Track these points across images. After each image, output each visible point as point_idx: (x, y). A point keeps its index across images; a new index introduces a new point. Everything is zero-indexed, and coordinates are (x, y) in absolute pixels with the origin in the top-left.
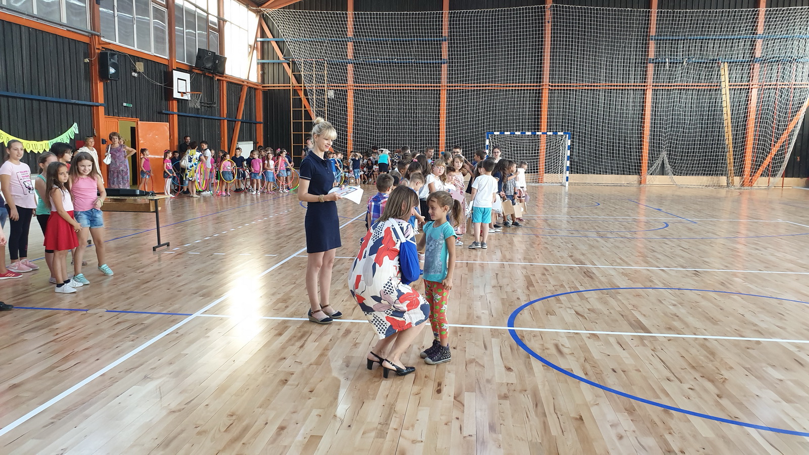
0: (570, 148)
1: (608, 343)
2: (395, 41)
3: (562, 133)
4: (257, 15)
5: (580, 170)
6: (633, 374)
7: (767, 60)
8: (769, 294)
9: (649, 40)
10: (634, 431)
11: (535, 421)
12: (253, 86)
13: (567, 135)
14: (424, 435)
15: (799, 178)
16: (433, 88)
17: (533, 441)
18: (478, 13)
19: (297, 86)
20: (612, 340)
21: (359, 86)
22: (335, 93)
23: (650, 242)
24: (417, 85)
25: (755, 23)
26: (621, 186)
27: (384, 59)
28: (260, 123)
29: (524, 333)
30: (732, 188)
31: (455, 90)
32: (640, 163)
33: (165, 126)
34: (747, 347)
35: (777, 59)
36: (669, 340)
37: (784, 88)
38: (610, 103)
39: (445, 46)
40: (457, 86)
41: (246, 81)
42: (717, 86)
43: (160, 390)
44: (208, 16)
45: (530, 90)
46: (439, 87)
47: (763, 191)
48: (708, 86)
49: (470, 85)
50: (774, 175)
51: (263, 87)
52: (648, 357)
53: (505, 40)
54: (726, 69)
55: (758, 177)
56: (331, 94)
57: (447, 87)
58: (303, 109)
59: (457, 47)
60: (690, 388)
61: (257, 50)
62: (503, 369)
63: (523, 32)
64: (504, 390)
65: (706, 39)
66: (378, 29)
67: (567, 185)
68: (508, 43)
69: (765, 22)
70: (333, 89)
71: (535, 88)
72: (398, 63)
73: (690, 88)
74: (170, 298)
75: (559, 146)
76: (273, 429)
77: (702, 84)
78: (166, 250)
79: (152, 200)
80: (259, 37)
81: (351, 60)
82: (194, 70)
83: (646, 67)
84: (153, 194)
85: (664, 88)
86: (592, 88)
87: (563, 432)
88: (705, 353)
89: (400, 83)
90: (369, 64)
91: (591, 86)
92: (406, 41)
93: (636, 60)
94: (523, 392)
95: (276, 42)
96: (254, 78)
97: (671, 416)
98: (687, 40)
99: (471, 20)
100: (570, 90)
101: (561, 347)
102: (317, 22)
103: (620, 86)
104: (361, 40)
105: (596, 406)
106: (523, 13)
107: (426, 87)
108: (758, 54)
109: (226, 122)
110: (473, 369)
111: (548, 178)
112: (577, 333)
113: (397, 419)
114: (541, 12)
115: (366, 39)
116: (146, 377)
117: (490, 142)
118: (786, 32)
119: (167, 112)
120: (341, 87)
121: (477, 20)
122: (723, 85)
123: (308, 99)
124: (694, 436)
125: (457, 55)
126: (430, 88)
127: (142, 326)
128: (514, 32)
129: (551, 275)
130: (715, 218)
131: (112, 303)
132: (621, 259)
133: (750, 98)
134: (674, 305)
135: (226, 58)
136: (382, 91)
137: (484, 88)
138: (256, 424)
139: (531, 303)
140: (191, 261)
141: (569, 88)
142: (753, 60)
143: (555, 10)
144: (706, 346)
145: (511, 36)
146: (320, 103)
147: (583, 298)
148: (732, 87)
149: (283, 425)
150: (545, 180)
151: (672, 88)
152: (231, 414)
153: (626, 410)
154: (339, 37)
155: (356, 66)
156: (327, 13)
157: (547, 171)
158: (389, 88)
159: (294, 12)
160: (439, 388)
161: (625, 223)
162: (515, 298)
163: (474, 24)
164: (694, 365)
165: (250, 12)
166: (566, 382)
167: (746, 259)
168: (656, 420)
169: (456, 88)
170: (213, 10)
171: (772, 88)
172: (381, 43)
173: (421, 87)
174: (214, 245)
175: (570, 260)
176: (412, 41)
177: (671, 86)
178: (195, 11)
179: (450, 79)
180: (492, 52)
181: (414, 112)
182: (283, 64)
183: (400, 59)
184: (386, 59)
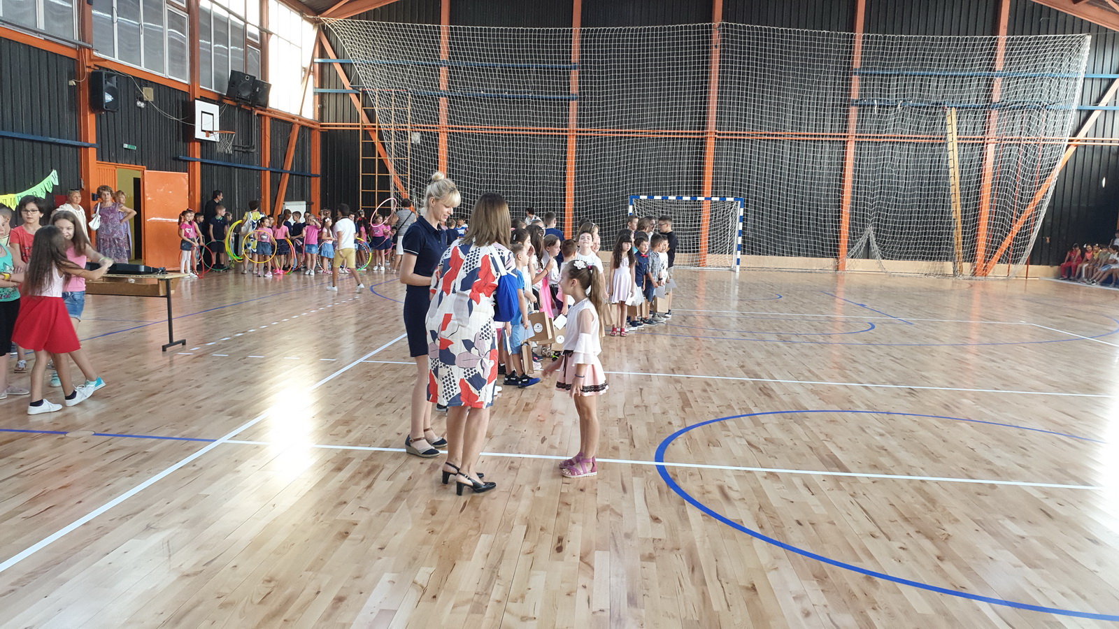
0: (743, 219)
1: (791, 486)
2: (505, 67)
3: (732, 199)
4: (314, 27)
5: (756, 250)
6: (825, 527)
7: (1008, 106)
8: (1007, 421)
9: (851, 74)
10: (825, 606)
11: (691, 592)
12: (307, 124)
13: (739, 202)
14: (538, 608)
15: (1049, 267)
16: (557, 134)
17: (688, 618)
18: (620, 32)
19: (369, 126)
20: (797, 482)
21: (456, 128)
22: (422, 137)
23: (850, 348)
24: (535, 128)
25: (992, 55)
26: (811, 272)
27: (490, 91)
28: (316, 176)
29: (678, 471)
30: (961, 278)
31: (587, 136)
32: (837, 242)
33: (183, 177)
34: (980, 492)
35: (1021, 105)
36: (873, 482)
37: (1030, 144)
38: (798, 160)
39: (574, 75)
40: (591, 132)
41: (297, 118)
42: (941, 139)
43: (168, 545)
44: (245, 26)
45: (690, 139)
46: (566, 132)
47: (1001, 283)
48: (930, 139)
49: (608, 130)
50: (1015, 262)
51: (322, 126)
52: (845, 505)
53: (656, 70)
54: (954, 116)
55: (995, 263)
56: (416, 138)
57: (577, 132)
58: (377, 158)
59: (591, 78)
60: (901, 548)
61: (314, 75)
62: (648, 520)
63: (682, 59)
64: (649, 549)
65: (927, 76)
66: (483, 49)
67: (738, 270)
68: (660, 75)
69: (1006, 55)
70: (419, 132)
71: (696, 136)
72: (510, 98)
73: (905, 141)
74: (185, 418)
75: (728, 216)
76: (326, 600)
77: (921, 136)
78: (180, 351)
79: (161, 279)
80: (318, 56)
81: (444, 91)
82: (225, 101)
83: (848, 111)
84: (164, 272)
85: (871, 140)
86: (774, 138)
87: (728, 606)
88: (923, 500)
89: (512, 125)
90: (470, 98)
91: (773, 135)
92: (521, 68)
93: (833, 101)
94: (675, 551)
95: (341, 64)
96: (310, 113)
97: (875, 584)
98: (902, 75)
99: (611, 41)
100: (744, 140)
101: (727, 490)
102: (397, 39)
103: (811, 136)
104: (459, 63)
105: (774, 572)
106: (682, 33)
107: (548, 131)
108: (996, 98)
109: (268, 173)
110: (607, 517)
111: (712, 259)
112: (749, 472)
113: (501, 588)
114: (707, 32)
115: (466, 64)
116: (148, 527)
117: (634, 209)
118: (1033, 69)
119: (185, 158)
120: (430, 128)
121: (619, 41)
122: (949, 137)
123: (383, 144)
124: (906, 613)
125: (591, 88)
126: (554, 133)
127: (145, 456)
128: (669, 59)
129: (715, 392)
130: (938, 318)
131: (102, 423)
132: (810, 371)
133: (985, 157)
134: (882, 435)
135: (269, 86)
136: (488, 137)
137: (627, 135)
138: (303, 593)
139: (687, 429)
140: (216, 367)
141: (742, 137)
142: (989, 105)
143: (725, 30)
144: (924, 491)
145: (664, 65)
146: (401, 150)
147: (757, 424)
148: (961, 142)
149: (342, 594)
150: (708, 262)
151: (882, 140)
152: (268, 578)
153: (815, 576)
154: (428, 60)
155: (452, 100)
156: (413, 27)
157: (711, 250)
158: (497, 132)
159: (367, 23)
160: (559, 545)
161: (816, 323)
162: (665, 423)
163: (614, 46)
164: (906, 516)
165: (304, 22)
166: (734, 538)
167: (978, 373)
168: (855, 590)
169: (589, 134)
170: (254, 18)
171: (1013, 144)
172: (487, 70)
173: (541, 131)
174: (248, 344)
175: (740, 372)
176: (529, 68)
177: (880, 137)
178: (228, 19)
179: (580, 121)
180: (639, 85)
181: (531, 166)
182: (350, 95)
183: (513, 92)
184: (494, 92)
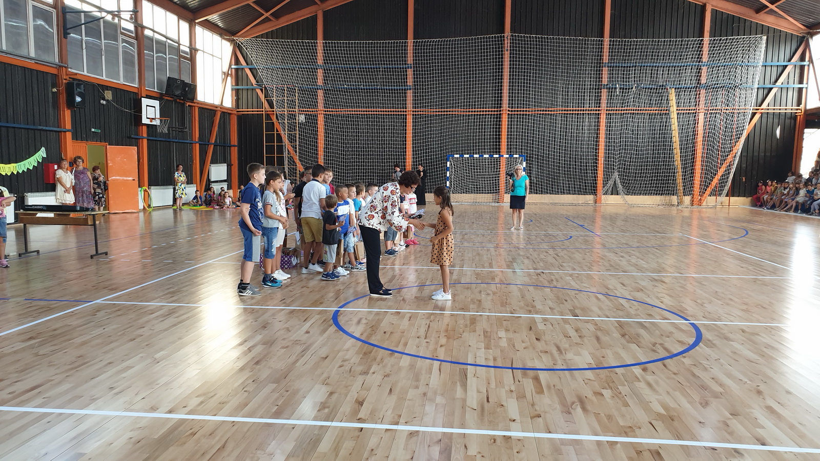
2: (360, 68)
3: (517, 156)
4: (231, 44)
7: (711, 86)
9: (602, 67)
10: (355, 364)
11: (292, 359)
12: (226, 111)
13: (524, 158)
15: (745, 198)
16: (400, 113)
17: (278, 369)
18: (440, 42)
19: (270, 111)
21: (328, 111)
22: (306, 118)
23: (535, 251)
24: (382, 110)
25: (700, 52)
26: (576, 205)
27: (351, 85)
28: (234, 146)
29: (346, 312)
32: (596, 184)
33: (133, 150)
35: (721, 85)
36: (451, 316)
37: (725, 113)
39: (410, 72)
41: (219, 107)
44: (179, 46)
45: (489, 115)
47: (710, 210)
48: (659, 110)
49: (434, 109)
50: (720, 195)
51: (238, 112)
52: (421, 326)
54: (674, 94)
55: (706, 197)
56: (302, 118)
57: (413, 111)
58: (275, 132)
59: (421, 74)
61: (231, 77)
62: (303, 332)
63: (480, 60)
69: (709, 51)
70: (303, 114)
71: (493, 113)
72: (364, 89)
77: (650, 109)
78: (102, 258)
79: (90, 215)
80: (234, 64)
81: (319, 86)
82: (164, 97)
85: (617, 112)
86: (548, 113)
87: (304, 364)
89: (366, 108)
90: (337, 90)
91: (546, 111)
92: (371, 68)
94: (302, 345)
95: (250, 69)
96: (228, 103)
97: (392, 356)
98: (638, 67)
100: (528, 114)
102: (286, 51)
103: (576, 110)
104: (329, 66)
105: (346, 351)
106: (481, 42)
107: (391, 111)
108: (703, 81)
109: (198, 145)
112: (386, 312)
115: (334, 67)
117: (451, 164)
119: (136, 137)
120: (312, 111)
121: (440, 49)
122: (671, 109)
125: (422, 81)
126: (396, 113)
133: (697, 121)
136: (352, 116)
137: (446, 113)
140: (119, 266)
141: (525, 113)
142: (699, 85)
143: (513, 39)
146: (292, 128)
148: (678, 112)
149: (112, 362)
151: (623, 112)
154: (307, 65)
155: (326, 92)
156: (296, 42)
158: (356, 113)
163: (437, 52)
165: (224, 41)
167: (600, 264)
168: (379, 358)
170: (185, 41)
171: (716, 113)
172: (348, 71)
173: (386, 111)
174: (147, 254)
176: (377, 68)
178: (166, 42)
179: (414, 104)
180: (453, 79)
182: (257, 90)
183: (366, 85)
184: (353, 85)
